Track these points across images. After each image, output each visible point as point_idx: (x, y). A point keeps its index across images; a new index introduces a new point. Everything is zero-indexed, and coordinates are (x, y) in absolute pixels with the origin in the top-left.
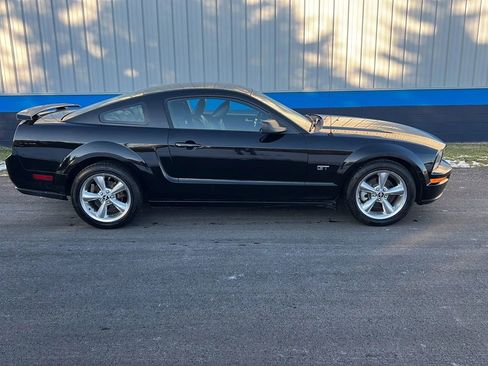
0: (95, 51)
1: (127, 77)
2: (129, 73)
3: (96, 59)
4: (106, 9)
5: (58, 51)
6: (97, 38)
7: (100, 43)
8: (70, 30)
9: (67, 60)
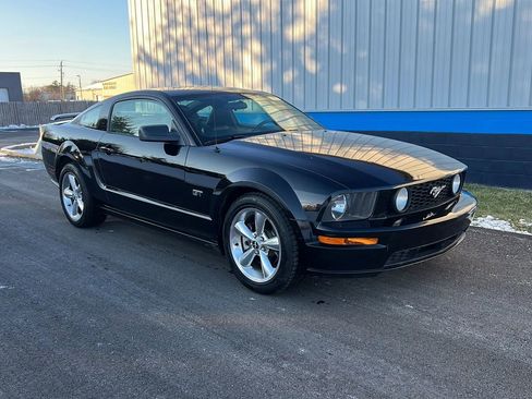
0: (311, 67)
1: (336, 93)
2: (337, 88)
3: (312, 74)
4: (323, 19)
5: (282, 69)
6: (314, 52)
7: (316, 57)
8: (293, 46)
9: (288, 77)
